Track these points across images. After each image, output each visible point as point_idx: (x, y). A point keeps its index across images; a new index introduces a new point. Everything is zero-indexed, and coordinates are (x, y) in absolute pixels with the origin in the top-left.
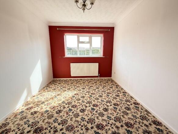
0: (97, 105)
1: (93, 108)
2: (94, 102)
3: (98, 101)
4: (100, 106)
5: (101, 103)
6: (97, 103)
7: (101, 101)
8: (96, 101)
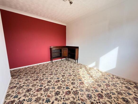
0: (57, 82)
1: (59, 79)
2: (60, 83)
3: (58, 86)
4: (54, 82)
5: (54, 85)
6: (58, 83)
7: (55, 87)
8: (59, 85)
